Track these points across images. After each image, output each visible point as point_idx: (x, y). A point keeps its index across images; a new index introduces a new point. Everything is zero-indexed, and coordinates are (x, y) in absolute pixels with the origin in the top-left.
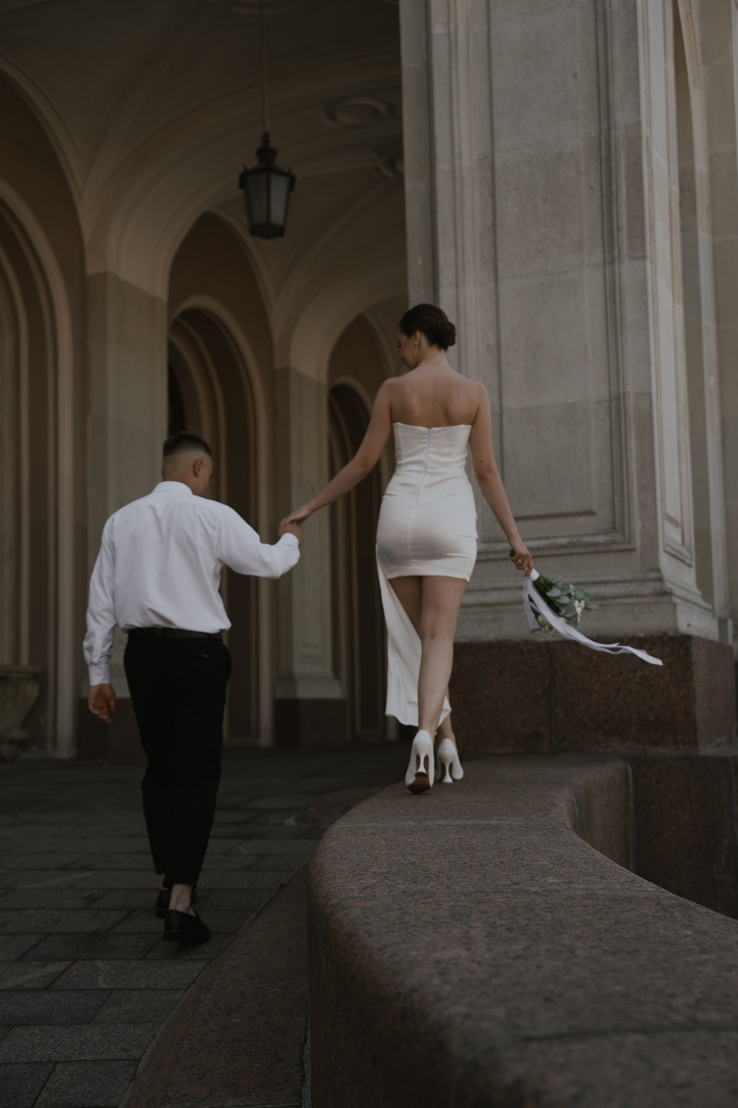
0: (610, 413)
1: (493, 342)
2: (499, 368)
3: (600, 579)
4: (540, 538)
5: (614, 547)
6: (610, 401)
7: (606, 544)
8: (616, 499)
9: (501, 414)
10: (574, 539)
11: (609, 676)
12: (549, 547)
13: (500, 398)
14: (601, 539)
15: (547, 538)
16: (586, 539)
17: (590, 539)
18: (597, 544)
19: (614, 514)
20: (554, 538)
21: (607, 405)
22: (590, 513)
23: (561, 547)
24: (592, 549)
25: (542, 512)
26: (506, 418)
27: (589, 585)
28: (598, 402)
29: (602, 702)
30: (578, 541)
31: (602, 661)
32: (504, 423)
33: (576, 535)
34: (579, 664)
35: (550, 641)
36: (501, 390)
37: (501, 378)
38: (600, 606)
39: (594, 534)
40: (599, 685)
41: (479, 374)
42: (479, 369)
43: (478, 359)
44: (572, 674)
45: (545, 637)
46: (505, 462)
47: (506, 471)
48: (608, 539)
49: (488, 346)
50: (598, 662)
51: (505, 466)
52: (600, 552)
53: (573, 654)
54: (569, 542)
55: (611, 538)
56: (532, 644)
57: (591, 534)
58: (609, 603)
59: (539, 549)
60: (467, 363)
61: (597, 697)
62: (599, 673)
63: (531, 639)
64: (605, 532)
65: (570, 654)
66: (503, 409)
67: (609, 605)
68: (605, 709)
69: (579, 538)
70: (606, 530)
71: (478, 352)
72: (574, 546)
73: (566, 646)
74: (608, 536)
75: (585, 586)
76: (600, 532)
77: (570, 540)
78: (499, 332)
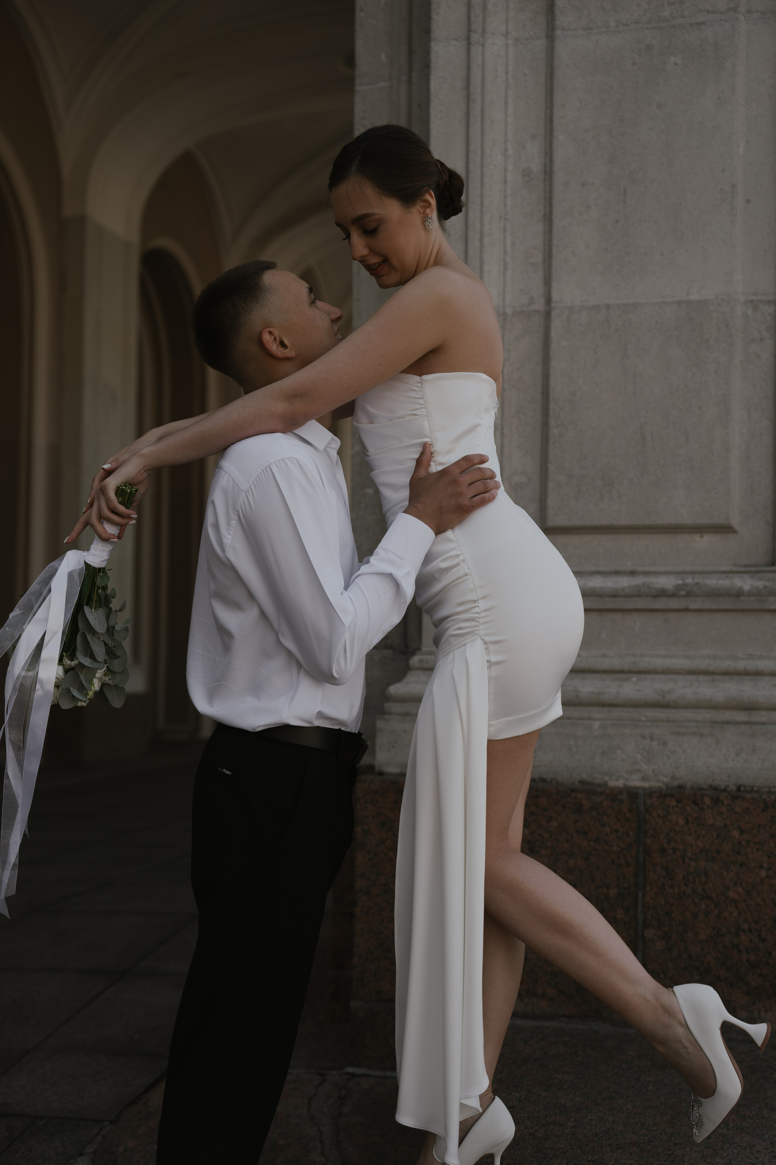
1: (536, 165)
2: (548, 219)
3: (741, 665)
4: (617, 573)
7: (757, 594)
9: (548, 315)
10: (689, 580)
11: (763, 874)
12: (637, 593)
13: (548, 282)
14: (746, 583)
15: (633, 573)
16: (712, 582)
17: (724, 583)
18: (739, 594)
20: (646, 573)
21: (771, 309)
22: (724, 529)
23: (662, 593)
24: (726, 604)
25: (624, 522)
26: (556, 324)
27: (717, 677)
28: (752, 302)
29: (746, 926)
30: (697, 584)
31: (748, 842)
32: (553, 334)
33: (693, 573)
34: (700, 844)
35: (638, 788)
36: (550, 266)
37: (550, 240)
38: (746, 723)
39: (731, 572)
40: (740, 890)
41: (505, 230)
42: (506, 219)
43: (505, 197)
44: (684, 862)
45: (627, 780)
46: (551, 412)
47: (554, 432)
48: (760, 584)
49: (527, 173)
50: (740, 843)
51: (552, 422)
52: (743, 611)
53: (687, 822)
54: (679, 585)
55: (766, 584)
56: (601, 793)
57: (724, 572)
58: (764, 719)
59: (615, 595)
60: (482, 204)
61: (735, 914)
62: (741, 865)
63: (596, 781)
64: (754, 569)
65: (681, 821)
66: (553, 305)
67: (764, 724)
68: (751, 941)
69: (698, 579)
70: (755, 566)
71: (505, 182)
72: (689, 594)
73: (674, 803)
74: (760, 579)
75: (710, 677)
76: (742, 569)
77: (680, 582)
78: (551, 144)
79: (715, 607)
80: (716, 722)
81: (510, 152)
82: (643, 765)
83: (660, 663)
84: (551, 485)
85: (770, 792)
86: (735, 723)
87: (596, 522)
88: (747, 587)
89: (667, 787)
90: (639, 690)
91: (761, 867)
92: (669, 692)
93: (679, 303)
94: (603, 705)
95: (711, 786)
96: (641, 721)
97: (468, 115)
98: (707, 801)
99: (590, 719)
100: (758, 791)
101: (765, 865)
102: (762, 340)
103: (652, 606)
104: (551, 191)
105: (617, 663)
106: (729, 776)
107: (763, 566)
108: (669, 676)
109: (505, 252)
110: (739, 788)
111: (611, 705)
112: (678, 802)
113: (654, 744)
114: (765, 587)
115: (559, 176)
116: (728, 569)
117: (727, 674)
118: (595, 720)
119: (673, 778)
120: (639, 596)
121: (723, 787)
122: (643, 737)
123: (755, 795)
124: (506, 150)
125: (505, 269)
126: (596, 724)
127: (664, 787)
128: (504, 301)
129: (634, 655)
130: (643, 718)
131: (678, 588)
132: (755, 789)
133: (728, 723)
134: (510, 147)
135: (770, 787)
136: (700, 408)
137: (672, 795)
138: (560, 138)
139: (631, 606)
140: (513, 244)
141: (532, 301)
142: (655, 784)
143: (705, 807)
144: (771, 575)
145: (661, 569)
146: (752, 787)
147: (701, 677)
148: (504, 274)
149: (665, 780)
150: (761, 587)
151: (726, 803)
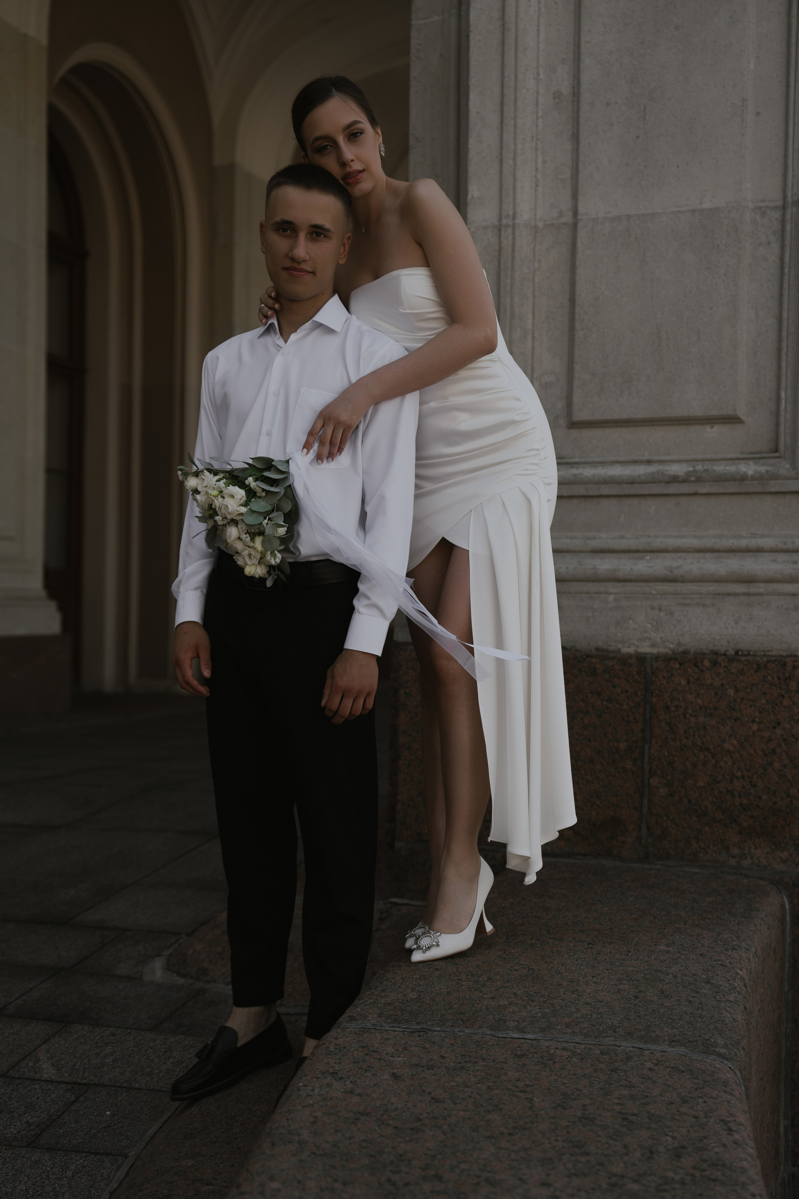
0: (783, 230)
1: (565, 88)
2: (576, 137)
3: (743, 543)
4: (635, 462)
5: (774, 486)
6: (784, 207)
7: (760, 478)
8: (783, 395)
9: (575, 225)
10: (699, 467)
11: (755, 727)
12: (652, 480)
13: (575, 196)
14: (750, 469)
15: (649, 462)
16: (720, 468)
17: (731, 468)
18: (743, 478)
19: (777, 425)
20: (661, 462)
21: (778, 214)
22: (732, 420)
23: (674, 479)
24: (732, 487)
26: (582, 234)
27: (722, 554)
28: (760, 208)
29: (739, 774)
30: (707, 470)
31: (742, 699)
32: (579, 244)
33: (703, 460)
34: (700, 702)
35: (647, 654)
36: (577, 181)
37: (578, 157)
38: (744, 594)
39: (737, 459)
40: (735, 742)
41: (536, 149)
42: (537, 139)
43: (537, 118)
44: (685, 718)
45: (638, 647)
46: (577, 317)
47: (579, 334)
48: (763, 469)
49: (557, 95)
50: (735, 701)
51: (578, 326)
52: (747, 494)
53: (689, 682)
54: (689, 472)
55: (769, 468)
56: (613, 658)
57: (731, 459)
58: (761, 590)
59: (632, 482)
60: (515, 125)
61: (730, 764)
62: (736, 720)
63: (610, 649)
64: (758, 456)
65: (683, 682)
66: (579, 217)
67: (761, 594)
68: (744, 787)
69: (708, 466)
70: (760, 453)
71: (537, 104)
72: (699, 480)
73: (677, 666)
74: (763, 465)
75: (716, 555)
76: (748, 456)
77: (691, 469)
78: (579, 67)
79: (721, 491)
80: (719, 594)
81: (542, 76)
82: (653, 634)
83: (672, 542)
84: (576, 383)
85: (764, 655)
86: (735, 595)
87: (616, 416)
88: (750, 472)
89: (673, 652)
90: (651, 567)
91: (753, 721)
92: (677, 568)
93: (693, 211)
94: (618, 580)
95: (712, 651)
96: (651, 594)
97: (503, 43)
98: (707, 663)
99: (606, 593)
100: (754, 655)
101: (757, 720)
102: (769, 243)
103: (665, 492)
104: (578, 112)
105: (632, 544)
106: (729, 642)
107: (767, 453)
108: (679, 554)
109: (537, 170)
110: (737, 653)
111: (625, 581)
112: (680, 664)
113: (662, 614)
114: (767, 472)
115: (586, 96)
116: (734, 456)
117: (731, 551)
118: (611, 594)
119: (679, 644)
120: (654, 482)
121: (722, 652)
122: (653, 608)
123: (749, 658)
124: (538, 74)
125: (537, 186)
126: (611, 598)
127: (671, 653)
128: (535, 215)
129: (649, 537)
130: (654, 592)
131: (688, 474)
132: (752, 653)
133: (729, 594)
134: (541, 71)
135: (764, 652)
136: (711, 308)
137: (676, 659)
138: (587, 61)
139: (646, 492)
140: (544, 162)
141: (561, 215)
142: (662, 650)
143: (705, 669)
144: (773, 461)
145: (674, 457)
146: (749, 652)
147: (708, 555)
148: (536, 190)
149: (671, 646)
150: (764, 471)
151: (723, 665)
